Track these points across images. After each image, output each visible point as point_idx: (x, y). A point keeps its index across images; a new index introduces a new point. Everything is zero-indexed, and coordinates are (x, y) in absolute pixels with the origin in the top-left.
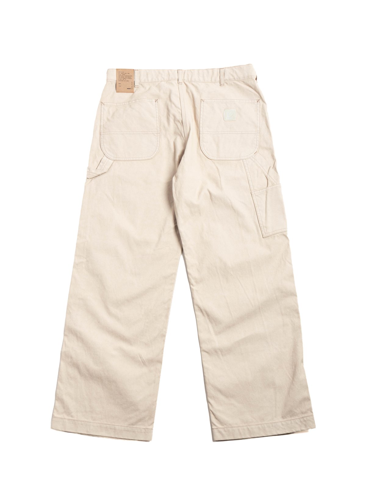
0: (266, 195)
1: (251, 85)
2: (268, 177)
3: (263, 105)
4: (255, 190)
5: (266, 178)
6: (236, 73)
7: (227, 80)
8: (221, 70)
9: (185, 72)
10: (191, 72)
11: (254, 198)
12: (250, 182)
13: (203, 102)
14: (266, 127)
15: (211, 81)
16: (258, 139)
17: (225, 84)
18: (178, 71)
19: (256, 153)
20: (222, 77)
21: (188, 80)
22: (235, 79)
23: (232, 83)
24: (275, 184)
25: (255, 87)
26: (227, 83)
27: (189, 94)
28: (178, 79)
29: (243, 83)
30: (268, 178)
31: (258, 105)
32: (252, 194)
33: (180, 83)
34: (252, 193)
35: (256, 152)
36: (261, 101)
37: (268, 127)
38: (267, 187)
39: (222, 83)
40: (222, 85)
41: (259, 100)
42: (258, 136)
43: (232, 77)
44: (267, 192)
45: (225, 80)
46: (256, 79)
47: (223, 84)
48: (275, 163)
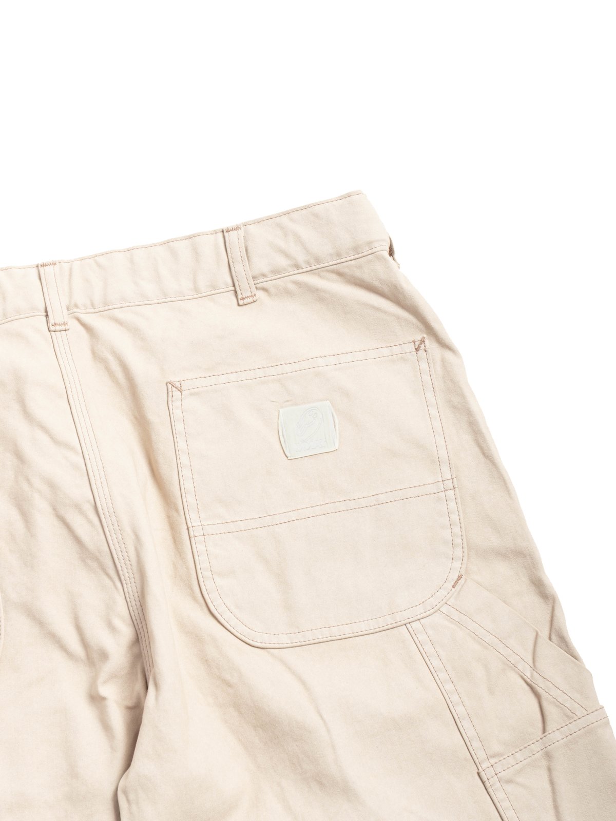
0: (549, 770)
1: (376, 283)
2: (541, 685)
3: (443, 360)
4: (493, 756)
5: (527, 688)
6: (298, 239)
7: (264, 275)
8: (232, 237)
9: (71, 269)
10: (99, 265)
11: (499, 796)
12: (465, 725)
13: (177, 393)
14: (481, 456)
15: (196, 290)
16: (454, 517)
17: (260, 294)
18: (41, 269)
19: (462, 581)
20: (238, 268)
21: (92, 305)
22: (297, 266)
23: (292, 287)
24: (580, 712)
25: (396, 287)
26: (265, 290)
27: (108, 369)
28: (46, 311)
29: (334, 276)
30: (539, 690)
31: (424, 366)
32: (485, 779)
33: (58, 328)
34: (483, 774)
35: (460, 577)
36: (430, 344)
37: (487, 455)
38: (544, 731)
39: (244, 291)
40: (246, 301)
41: (422, 341)
42: (452, 505)
43: (283, 262)
44: (548, 756)
45: (254, 278)
46: (391, 253)
47: (250, 294)
48: (557, 612)
